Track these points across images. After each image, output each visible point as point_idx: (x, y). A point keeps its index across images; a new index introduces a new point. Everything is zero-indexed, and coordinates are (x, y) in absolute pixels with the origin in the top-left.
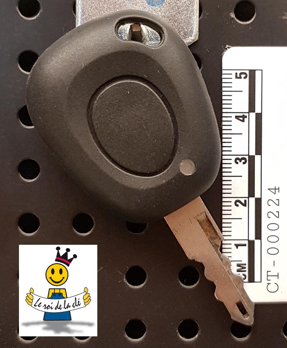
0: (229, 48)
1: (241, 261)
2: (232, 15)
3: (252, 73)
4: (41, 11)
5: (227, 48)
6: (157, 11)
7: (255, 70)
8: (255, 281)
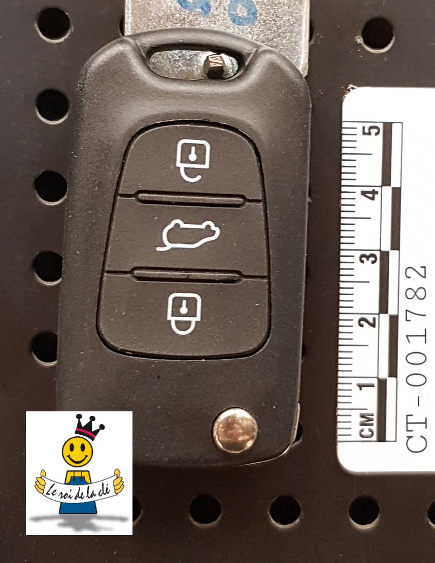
0: (353, 88)
1: (367, 409)
2: (358, 40)
3: (388, 127)
4: (72, 30)
5: (351, 90)
6: (246, 33)
7: (392, 123)
8: (387, 439)
